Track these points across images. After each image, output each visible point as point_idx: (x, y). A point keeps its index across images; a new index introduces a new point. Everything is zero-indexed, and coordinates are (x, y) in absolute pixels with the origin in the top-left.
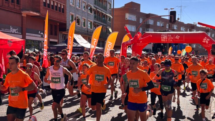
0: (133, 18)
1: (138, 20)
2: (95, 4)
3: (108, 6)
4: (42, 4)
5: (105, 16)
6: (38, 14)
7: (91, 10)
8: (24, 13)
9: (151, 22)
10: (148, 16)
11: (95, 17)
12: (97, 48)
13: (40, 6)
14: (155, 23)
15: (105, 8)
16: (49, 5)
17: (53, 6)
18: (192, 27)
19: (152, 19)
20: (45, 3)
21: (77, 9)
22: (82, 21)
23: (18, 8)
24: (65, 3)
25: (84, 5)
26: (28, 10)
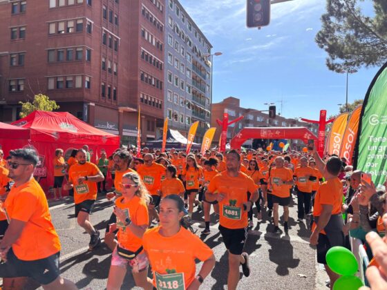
0: (232, 113)
1: (237, 114)
2: (193, 99)
3: (207, 101)
4: (139, 100)
5: (203, 111)
6: (135, 110)
7: (189, 105)
8: (121, 109)
9: (251, 117)
10: (248, 111)
11: (193, 112)
12: (193, 143)
13: (137, 102)
14: (255, 118)
15: (204, 104)
16: (146, 101)
17: (150, 102)
18: (293, 122)
19: (251, 114)
20: (142, 99)
21: (175, 105)
22: (180, 117)
23: (115, 104)
24: (163, 99)
25: (181, 100)
26: (125, 106)
